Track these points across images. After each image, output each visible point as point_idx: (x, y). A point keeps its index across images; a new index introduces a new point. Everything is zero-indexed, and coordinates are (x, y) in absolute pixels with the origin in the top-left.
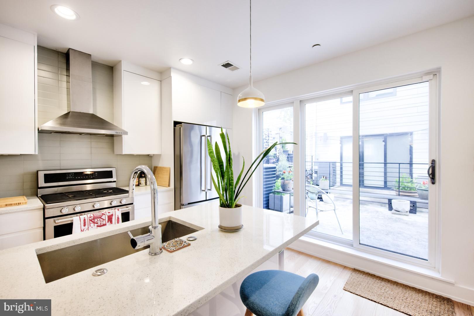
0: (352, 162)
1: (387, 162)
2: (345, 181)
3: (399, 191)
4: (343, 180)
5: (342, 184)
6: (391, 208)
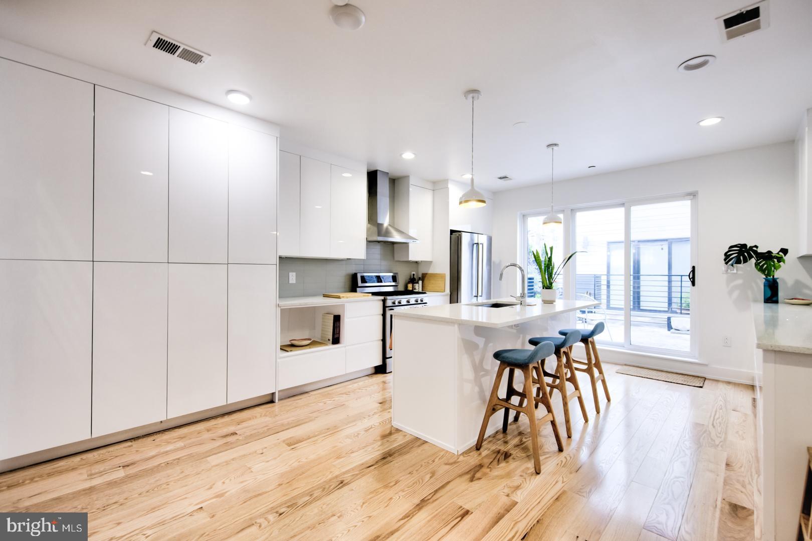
0: (623, 273)
1: (673, 274)
2: (613, 303)
3: (681, 309)
4: (611, 302)
5: (608, 307)
6: (670, 327)
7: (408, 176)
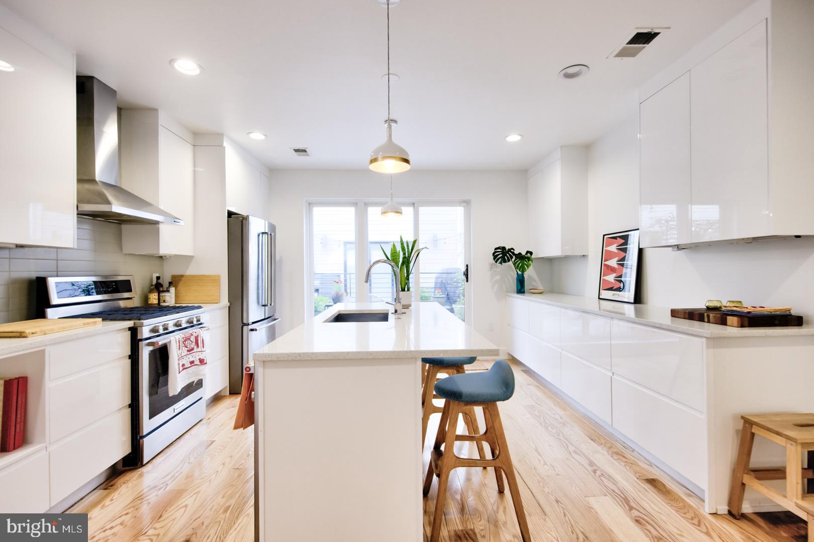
7: (156, 110)
